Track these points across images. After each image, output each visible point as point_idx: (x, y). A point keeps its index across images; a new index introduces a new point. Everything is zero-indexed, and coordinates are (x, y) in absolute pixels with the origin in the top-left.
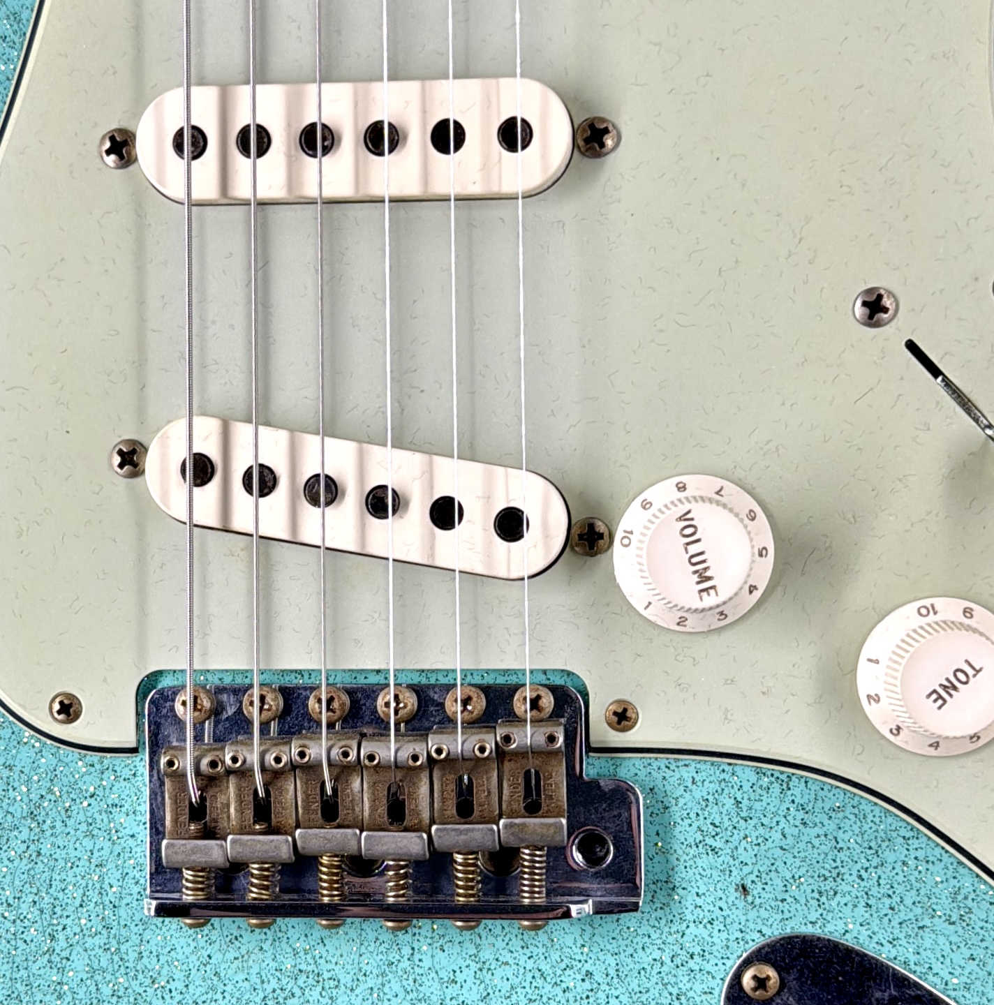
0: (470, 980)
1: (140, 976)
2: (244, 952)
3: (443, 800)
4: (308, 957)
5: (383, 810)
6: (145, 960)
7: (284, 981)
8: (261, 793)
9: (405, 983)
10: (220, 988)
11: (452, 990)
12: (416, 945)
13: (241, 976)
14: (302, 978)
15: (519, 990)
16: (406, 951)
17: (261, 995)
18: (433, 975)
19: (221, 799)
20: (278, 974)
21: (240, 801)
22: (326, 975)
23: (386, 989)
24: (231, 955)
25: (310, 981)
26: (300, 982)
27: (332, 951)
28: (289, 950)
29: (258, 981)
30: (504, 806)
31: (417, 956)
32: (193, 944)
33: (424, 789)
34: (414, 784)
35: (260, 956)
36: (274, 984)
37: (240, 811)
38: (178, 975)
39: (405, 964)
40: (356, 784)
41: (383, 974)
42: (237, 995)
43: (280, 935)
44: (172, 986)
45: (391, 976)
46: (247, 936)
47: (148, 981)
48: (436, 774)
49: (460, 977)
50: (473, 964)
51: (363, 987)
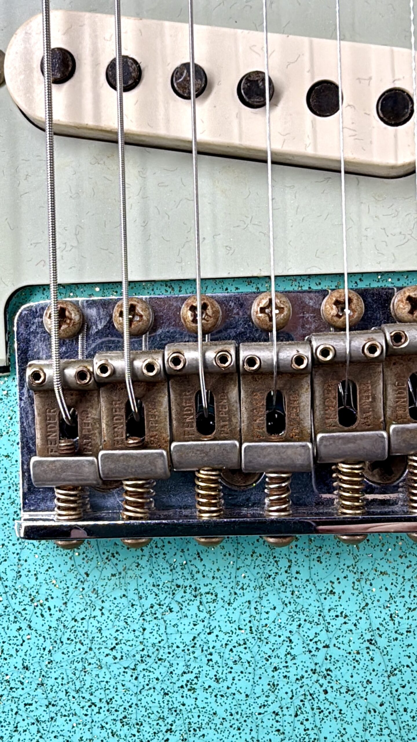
0: (349, 591)
1: (19, 595)
2: (120, 569)
3: (325, 408)
4: (186, 572)
5: (261, 420)
6: (24, 579)
7: (162, 597)
8: (134, 407)
9: (283, 595)
10: (99, 604)
11: (330, 602)
12: (293, 557)
13: (119, 593)
14: (180, 593)
15: (398, 599)
16: (284, 563)
17: (139, 612)
18: (311, 586)
19: (93, 414)
20: (155, 589)
21: (112, 416)
22: (204, 590)
23: (264, 602)
24: (107, 573)
25: (188, 596)
26: (178, 597)
27: (209, 565)
28: (166, 565)
29: (136, 597)
30: (389, 413)
31: (294, 569)
32: (70, 563)
33: (305, 398)
34: (296, 392)
35: (138, 573)
36: (152, 599)
37: (112, 426)
38: (57, 593)
39: (283, 577)
40: (233, 394)
41: (261, 587)
42: (115, 611)
43: (156, 550)
44: (51, 603)
45: (268, 589)
46: (124, 553)
47: (27, 600)
48: (317, 381)
49: (338, 589)
50: (351, 576)
51: (241, 600)
